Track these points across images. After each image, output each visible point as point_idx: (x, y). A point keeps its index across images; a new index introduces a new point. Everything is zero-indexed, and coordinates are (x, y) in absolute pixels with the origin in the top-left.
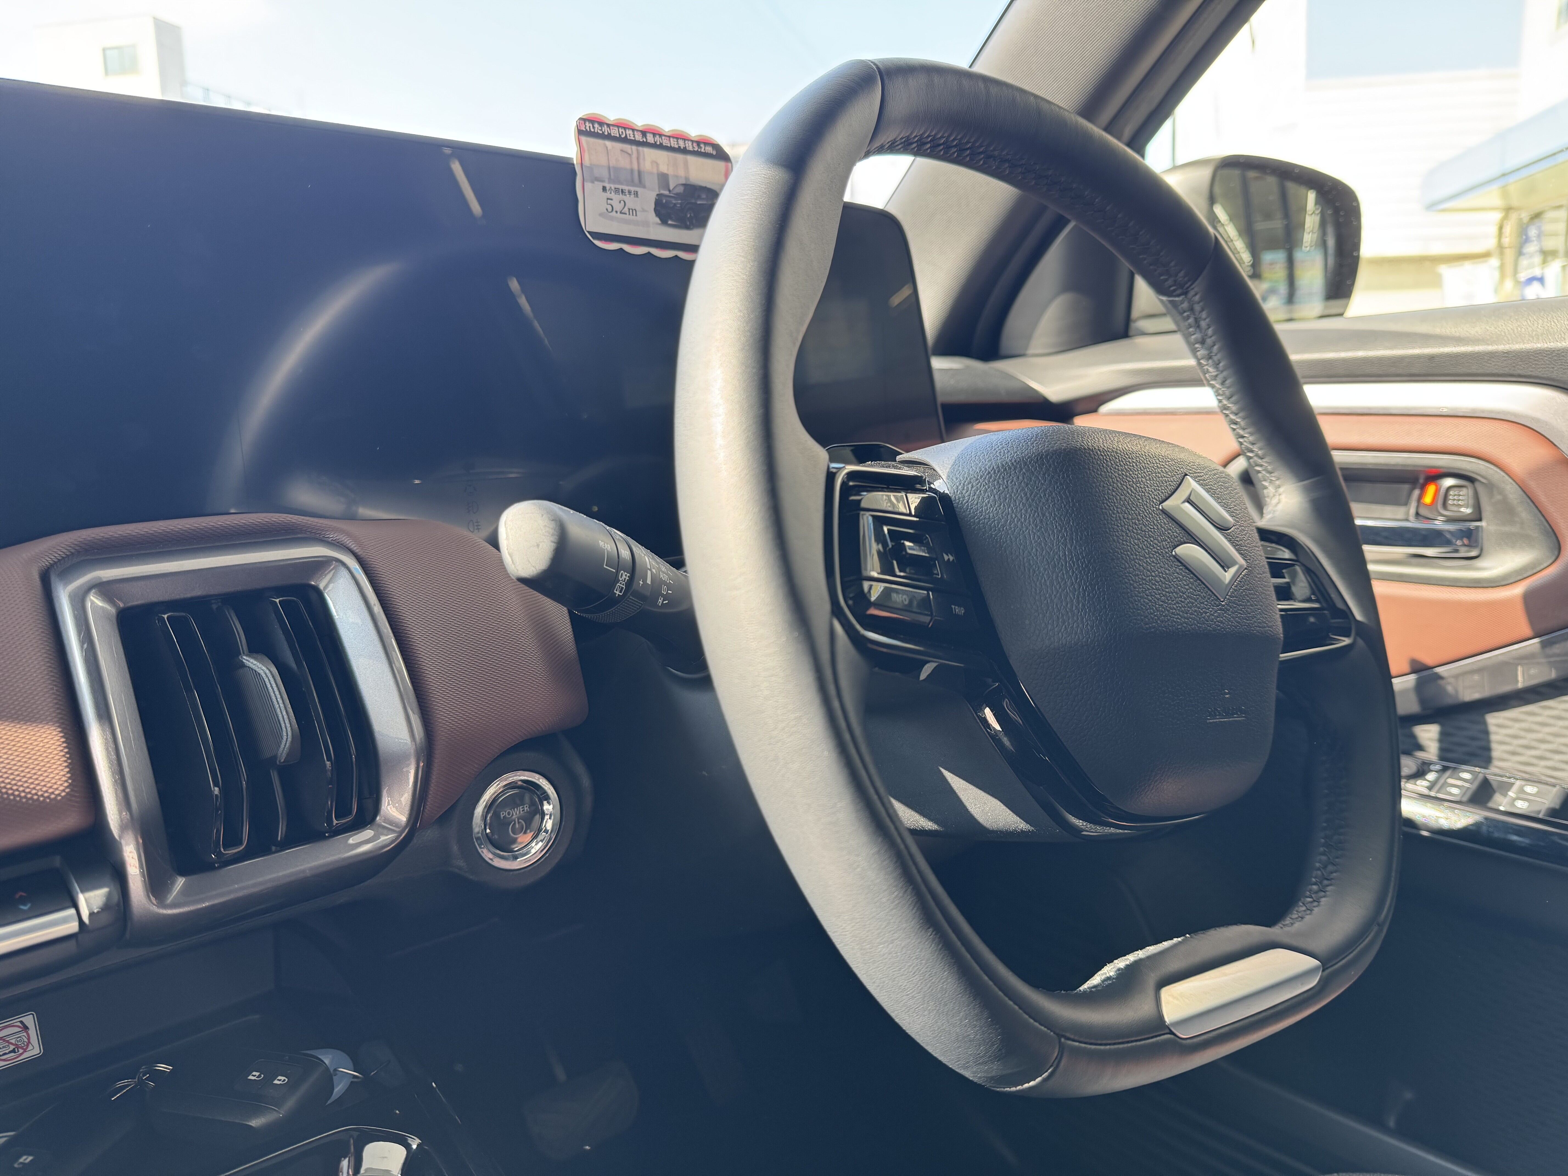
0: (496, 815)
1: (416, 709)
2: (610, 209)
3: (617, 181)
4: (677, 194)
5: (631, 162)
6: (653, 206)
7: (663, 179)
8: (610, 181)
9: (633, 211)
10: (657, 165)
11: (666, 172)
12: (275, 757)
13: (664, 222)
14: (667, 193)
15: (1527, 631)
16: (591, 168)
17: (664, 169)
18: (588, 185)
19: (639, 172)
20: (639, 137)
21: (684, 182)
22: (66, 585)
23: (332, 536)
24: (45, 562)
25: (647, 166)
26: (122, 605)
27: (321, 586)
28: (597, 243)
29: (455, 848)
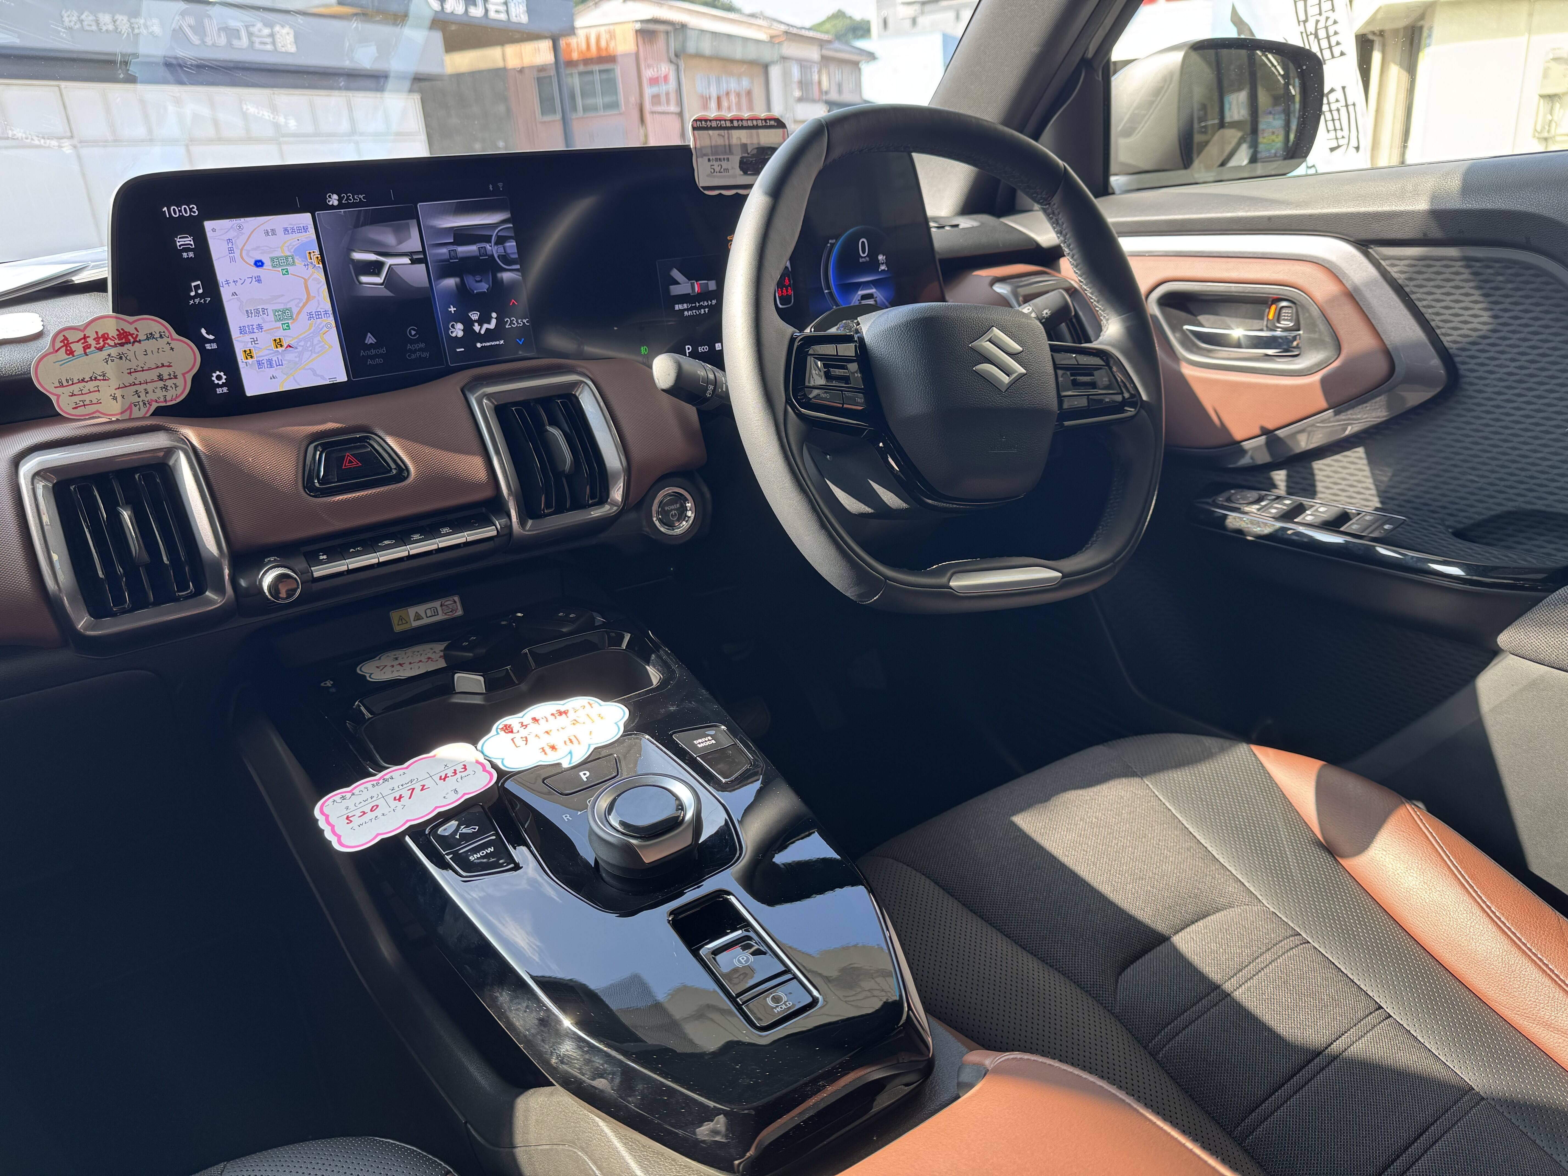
0: (663, 509)
1: (623, 452)
2: (713, 171)
3: (716, 153)
4: (753, 155)
5: (724, 141)
6: (738, 165)
7: (744, 146)
8: (712, 155)
9: (727, 170)
10: (740, 139)
11: (745, 142)
12: (564, 471)
13: (745, 173)
14: (746, 155)
15: (1324, 404)
16: (701, 149)
17: (744, 141)
18: (700, 160)
19: (729, 146)
20: (728, 124)
21: (757, 146)
22: (473, 395)
23: (579, 369)
24: (462, 384)
25: (734, 141)
26: (496, 403)
27: (577, 394)
28: (706, 192)
29: (644, 523)
